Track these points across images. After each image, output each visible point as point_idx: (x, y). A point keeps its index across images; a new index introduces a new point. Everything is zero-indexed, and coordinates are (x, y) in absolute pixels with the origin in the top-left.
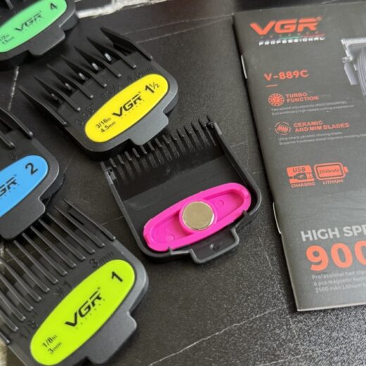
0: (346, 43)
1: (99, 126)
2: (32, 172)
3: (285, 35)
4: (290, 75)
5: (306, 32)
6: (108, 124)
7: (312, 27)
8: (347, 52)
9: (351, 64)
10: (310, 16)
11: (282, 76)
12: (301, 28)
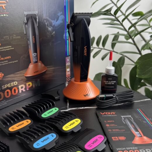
0: (122, 116)
1: (66, 127)
2: (53, 136)
3: (108, 115)
4: (110, 121)
5: (113, 114)
6: (68, 127)
7: (114, 113)
8: (123, 118)
9: (124, 120)
10: (113, 112)
11: (108, 121)
12: (111, 114)
